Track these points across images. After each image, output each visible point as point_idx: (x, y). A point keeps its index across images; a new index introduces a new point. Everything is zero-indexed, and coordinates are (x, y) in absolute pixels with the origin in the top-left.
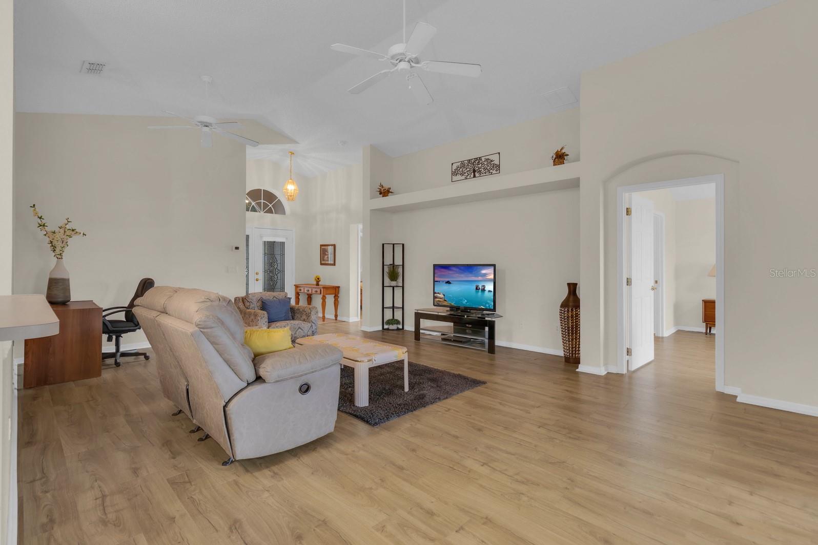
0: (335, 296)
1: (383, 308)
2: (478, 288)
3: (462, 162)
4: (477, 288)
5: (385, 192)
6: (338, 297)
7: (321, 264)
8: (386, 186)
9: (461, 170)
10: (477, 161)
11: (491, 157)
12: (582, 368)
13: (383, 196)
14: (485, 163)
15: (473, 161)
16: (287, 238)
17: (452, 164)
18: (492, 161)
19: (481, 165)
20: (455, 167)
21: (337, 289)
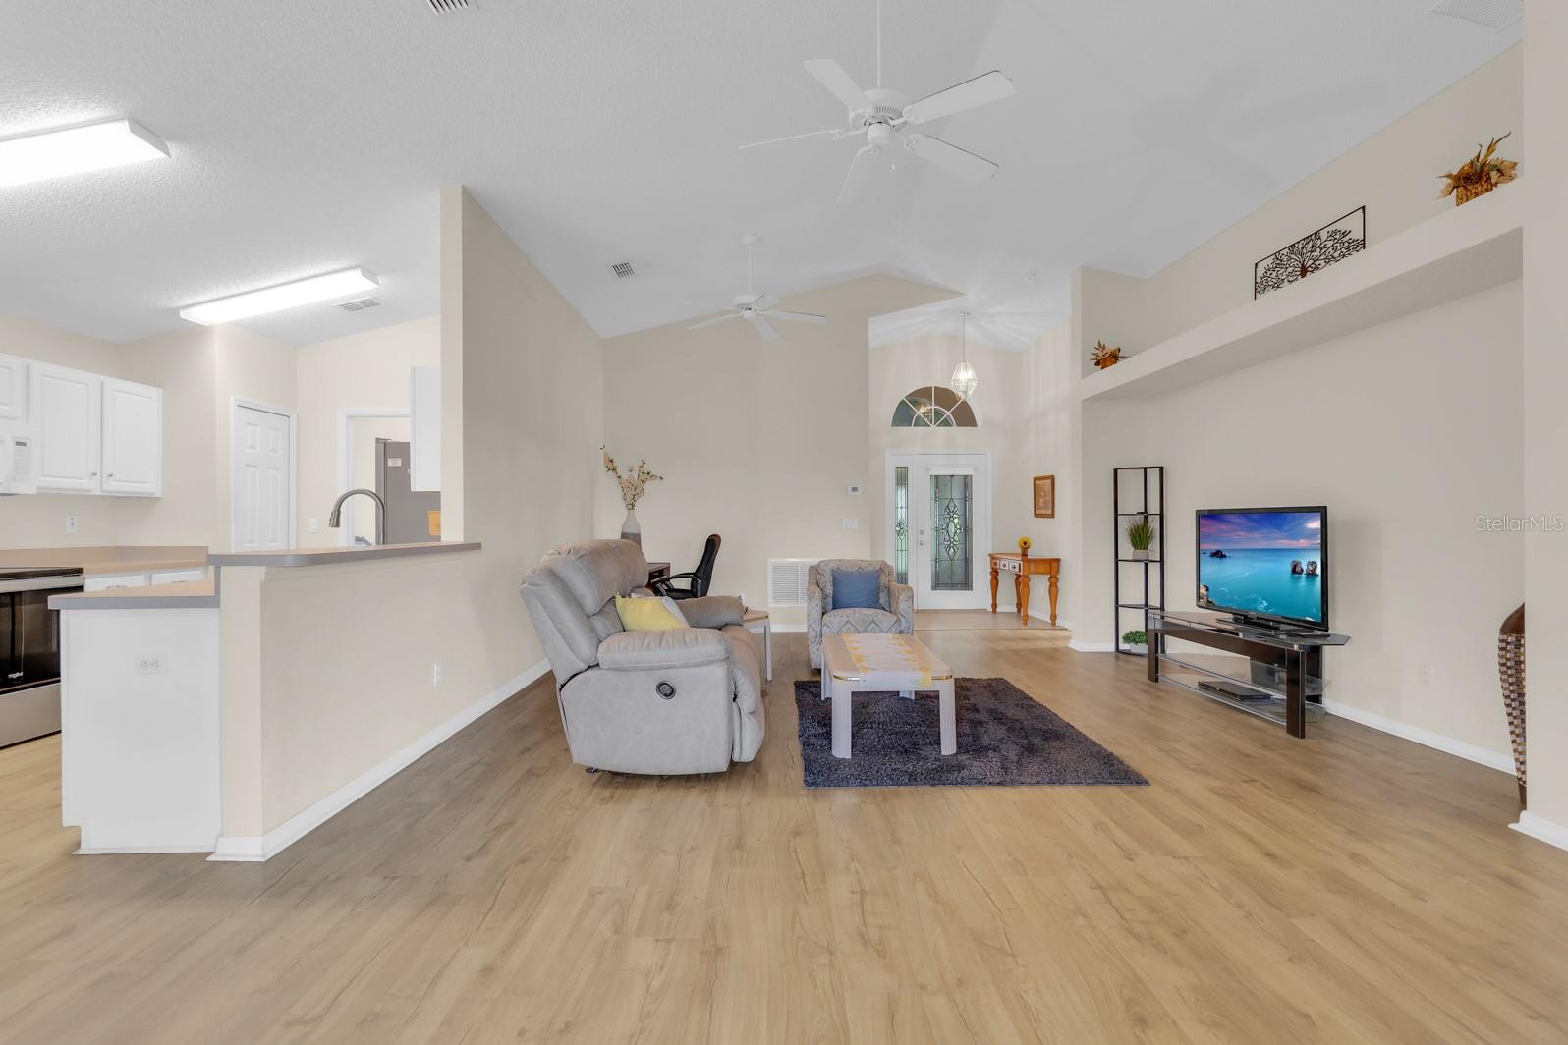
0: (1050, 578)
1: (1117, 606)
2: (1298, 569)
3: (1277, 256)
4: (1295, 570)
5: (1108, 358)
6: (1057, 579)
7: (1036, 515)
8: (1111, 347)
9: (1275, 274)
10: (1310, 244)
11: (1341, 226)
12: (1528, 824)
13: (1103, 368)
14: (1330, 243)
15: (1300, 246)
16: (975, 469)
17: (1256, 264)
18: (1345, 234)
19: (1317, 253)
20: (1261, 271)
21: (1055, 564)
